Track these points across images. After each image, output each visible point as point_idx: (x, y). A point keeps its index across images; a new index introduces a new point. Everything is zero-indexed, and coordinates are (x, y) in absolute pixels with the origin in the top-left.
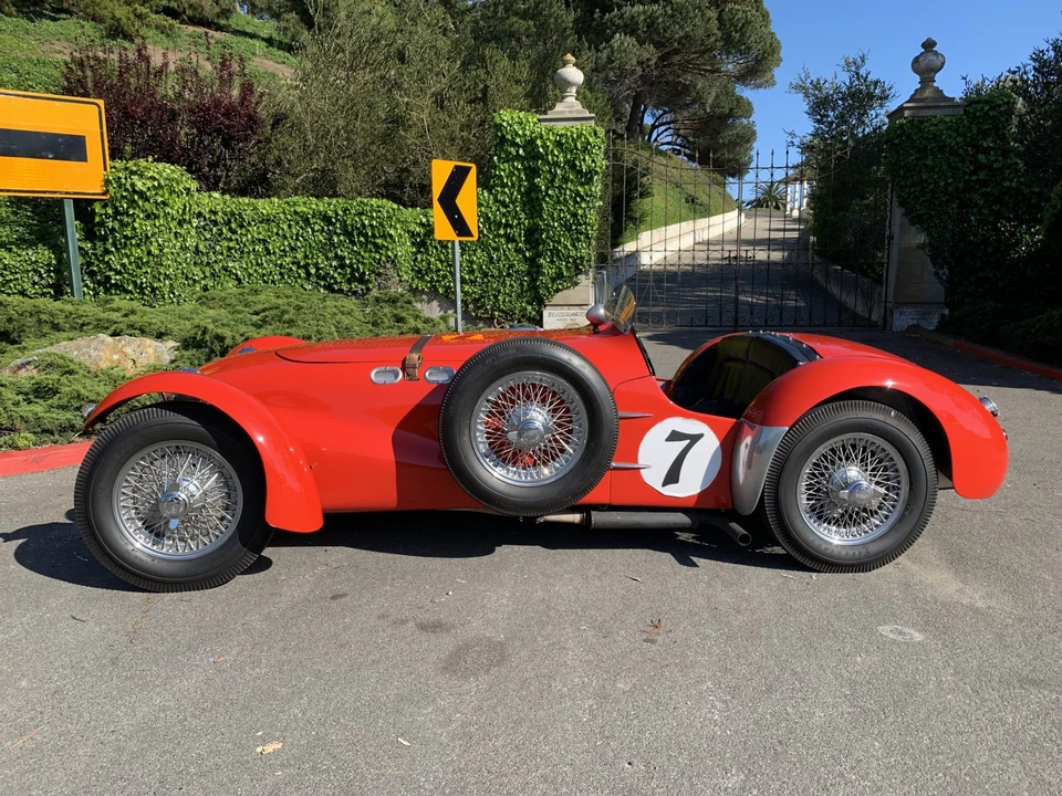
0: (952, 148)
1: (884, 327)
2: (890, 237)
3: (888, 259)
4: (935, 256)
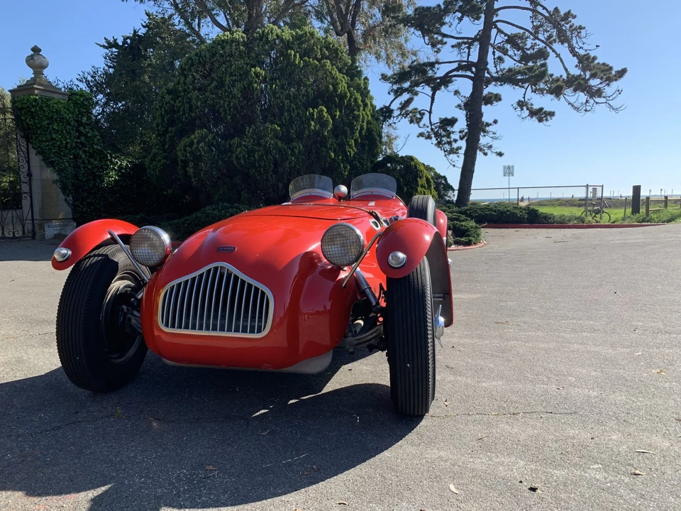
0: (67, 120)
1: (33, 237)
2: (30, 175)
3: (31, 190)
4: (64, 189)
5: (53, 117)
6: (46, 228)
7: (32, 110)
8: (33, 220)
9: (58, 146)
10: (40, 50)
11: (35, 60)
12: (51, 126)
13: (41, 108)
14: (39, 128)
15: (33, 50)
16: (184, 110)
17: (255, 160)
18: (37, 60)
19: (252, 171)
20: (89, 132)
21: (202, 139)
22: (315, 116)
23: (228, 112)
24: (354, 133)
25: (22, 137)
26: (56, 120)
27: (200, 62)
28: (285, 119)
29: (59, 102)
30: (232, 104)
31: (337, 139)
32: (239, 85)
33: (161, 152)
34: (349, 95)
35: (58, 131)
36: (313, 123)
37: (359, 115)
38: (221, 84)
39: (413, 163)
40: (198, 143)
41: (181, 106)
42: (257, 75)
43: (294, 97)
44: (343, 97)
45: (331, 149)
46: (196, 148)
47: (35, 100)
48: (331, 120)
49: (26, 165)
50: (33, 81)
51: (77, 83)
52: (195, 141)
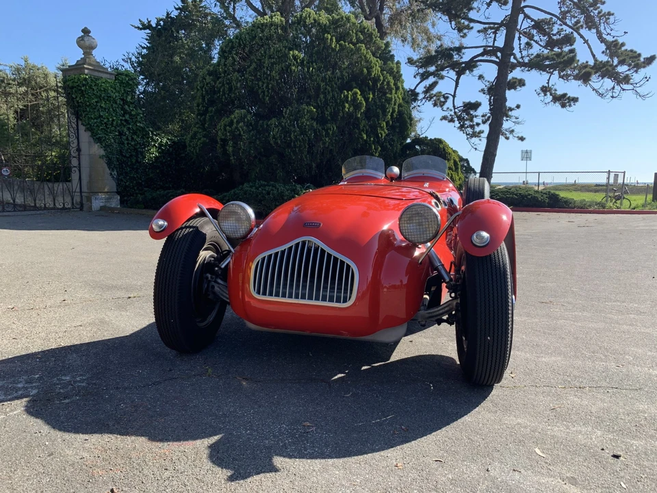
0: (114, 99)
1: (81, 209)
2: (79, 150)
3: (79, 164)
4: (109, 163)
5: (101, 95)
6: (93, 201)
7: (83, 88)
8: (81, 192)
9: (105, 123)
10: (89, 32)
11: (85, 41)
12: (99, 104)
13: (90, 87)
14: (88, 106)
15: (83, 31)
16: (224, 90)
17: (291, 140)
18: (87, 42)
19: (288, 151)
20: (133, 110)
21: (242, 119)
22: (350, 99)
23: (266, 93)
24: (386, 116)
25: (72, 114)
26: (104, 99)
27: (240, 45)
28: (321, 101)
29: (106, 81)
30: (270, 86)
31: (369, 120)
32: (277, 67)
33: (200, 131)
34: (382, 78)
35: (105, 109)
36: (347, 105)
37: (392, 98)
38: (260, 65)
39: (441, 146)
40: (238, 122)
41: (221, 87)
42: (295, 58)
43: (330, 81)
44: (376, 80)
45: (363, 131)
46: (236, 128)
47: (85, 79)
48: (364, 102)
49: (76, 141)
50: (83, 61)
51: (123, 63)
52: (235, 121)
